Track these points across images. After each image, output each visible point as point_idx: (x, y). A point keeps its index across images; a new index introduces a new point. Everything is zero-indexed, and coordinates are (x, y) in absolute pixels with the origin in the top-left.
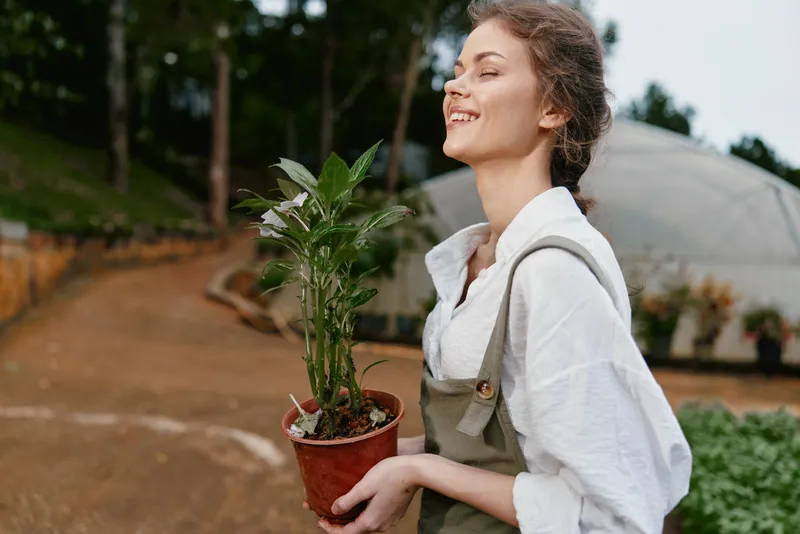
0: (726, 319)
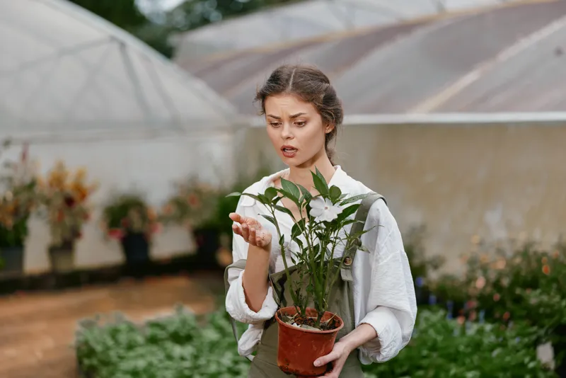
0: (85, 216)
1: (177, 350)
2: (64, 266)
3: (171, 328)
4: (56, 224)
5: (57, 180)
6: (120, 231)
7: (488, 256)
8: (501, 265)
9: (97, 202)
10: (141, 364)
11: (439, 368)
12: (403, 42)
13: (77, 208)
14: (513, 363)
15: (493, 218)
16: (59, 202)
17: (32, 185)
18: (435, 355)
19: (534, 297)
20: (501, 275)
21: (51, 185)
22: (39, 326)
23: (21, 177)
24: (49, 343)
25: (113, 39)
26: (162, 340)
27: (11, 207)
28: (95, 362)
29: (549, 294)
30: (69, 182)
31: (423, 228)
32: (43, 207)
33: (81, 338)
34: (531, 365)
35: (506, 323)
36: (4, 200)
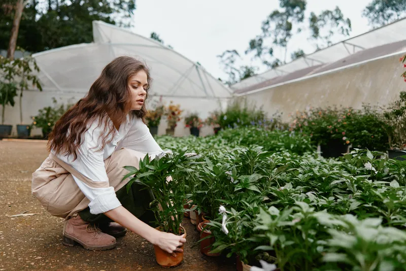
0: (179, 120)
4: (170, 122)
5: (171, 108)
6: (190, 127)
9: (183, 115)
13: (176, 117)
16: (170, 113)
17: (162, 108)
23: (158, 105)
25: (194, 65)
27: (154, 113)
36: (153, 111)
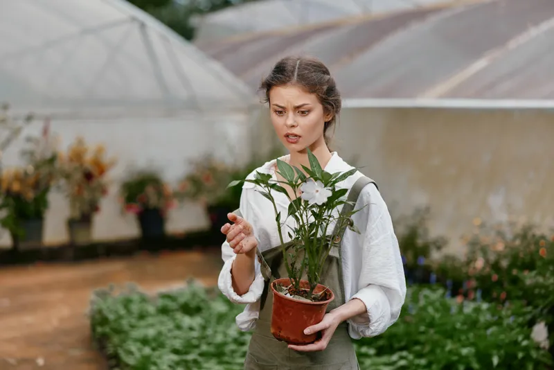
0: (104, 191)
1: (187, 321)
2: (82, 239)
3: (182, 300)
4: (75, 198)
5: (77, 156)
6: (137, 206)
7: (487, 238)
8: (500, 247)
9: (115, 177)
10: (151, 332)
11: (435, 344)
12: (417, 28)
13: (94, 183)
14: (507, 341)
15: (496, 201)
16: (78, 176)
17: (52, 160)
18: (432, 331)
19: (529, 278)
20: (500, 256)
21: (71, 160)
22: (57, 296)
23: (42, 152)
24: (65, 311)
25: (134, 19)
26: (173, 311)
27: (31, 180)
28: (107, 329)
29: (544, 276)
30: (88, 157)
31: (428, 210)
32: (62, 182)
33: (95, 307)
34: (525, 343)
35: (503, 303)
36: (26, 174)
